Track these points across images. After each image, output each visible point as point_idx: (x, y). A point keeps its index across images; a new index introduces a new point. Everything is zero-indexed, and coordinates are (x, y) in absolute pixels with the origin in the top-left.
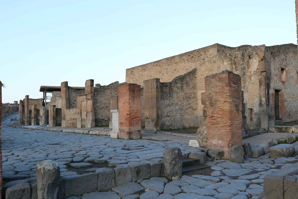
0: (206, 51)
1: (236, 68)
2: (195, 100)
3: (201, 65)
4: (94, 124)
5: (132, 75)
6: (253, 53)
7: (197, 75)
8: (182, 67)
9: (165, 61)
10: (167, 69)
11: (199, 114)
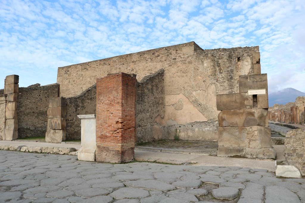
0: (178, 49)
1: (220, 71)
2: (163, 106)
3: (170, 66)
4: (17, 136)
5: (68, 75)
6: (244, 55)
7: (164, 76)
8: (142, 67)
9: (117, 59)
10: (119, 69)
11: (167, 123)
